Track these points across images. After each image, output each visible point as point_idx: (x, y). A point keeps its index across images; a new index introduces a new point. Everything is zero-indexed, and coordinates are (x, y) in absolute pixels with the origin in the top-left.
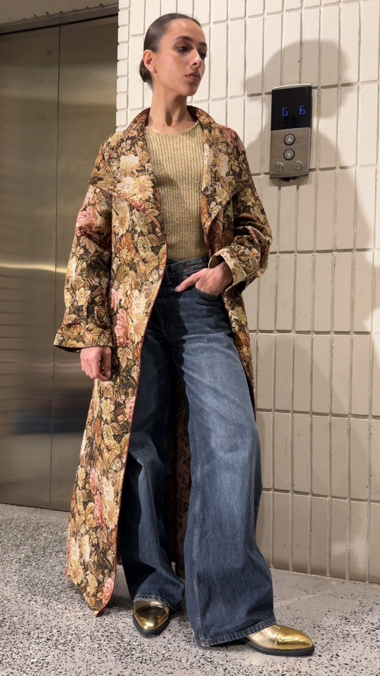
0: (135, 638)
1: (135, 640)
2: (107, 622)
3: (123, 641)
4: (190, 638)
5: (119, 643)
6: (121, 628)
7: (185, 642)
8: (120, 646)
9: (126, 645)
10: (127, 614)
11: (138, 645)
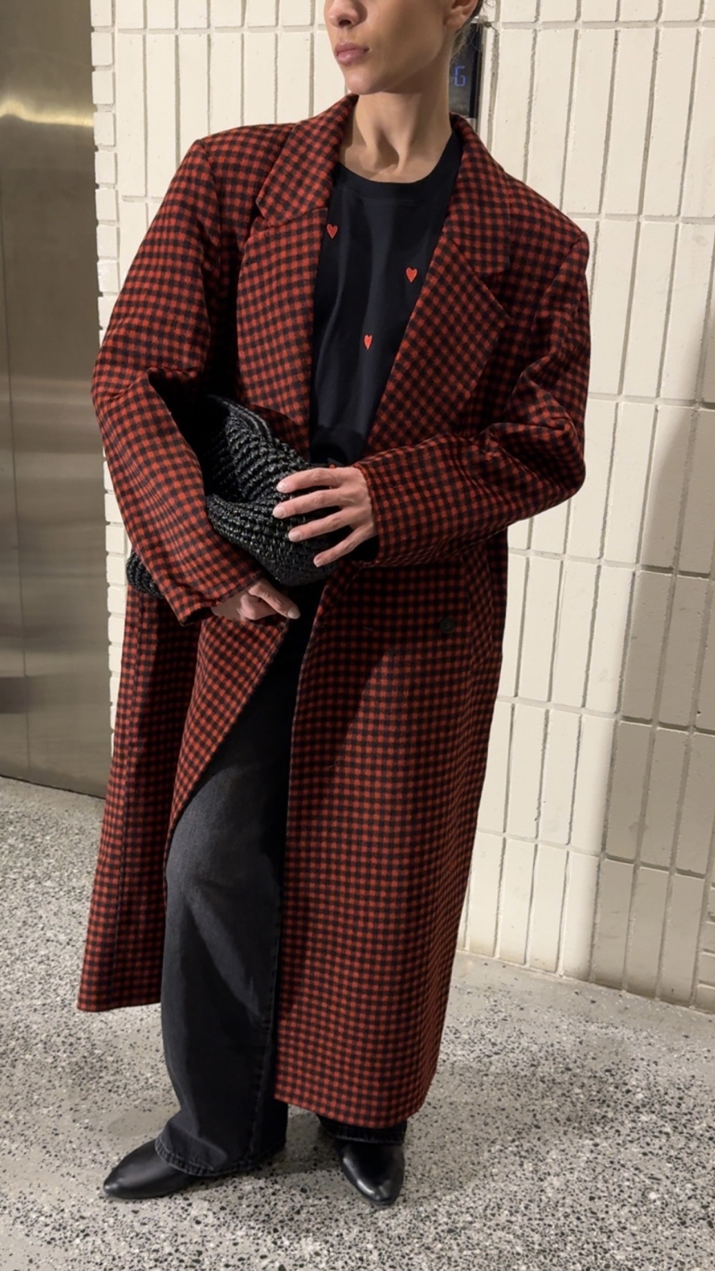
0: (112, 1049)
1: (111, 1053)
3: (92, 1054)
5: (85, 1057)
6: (95, 1031)
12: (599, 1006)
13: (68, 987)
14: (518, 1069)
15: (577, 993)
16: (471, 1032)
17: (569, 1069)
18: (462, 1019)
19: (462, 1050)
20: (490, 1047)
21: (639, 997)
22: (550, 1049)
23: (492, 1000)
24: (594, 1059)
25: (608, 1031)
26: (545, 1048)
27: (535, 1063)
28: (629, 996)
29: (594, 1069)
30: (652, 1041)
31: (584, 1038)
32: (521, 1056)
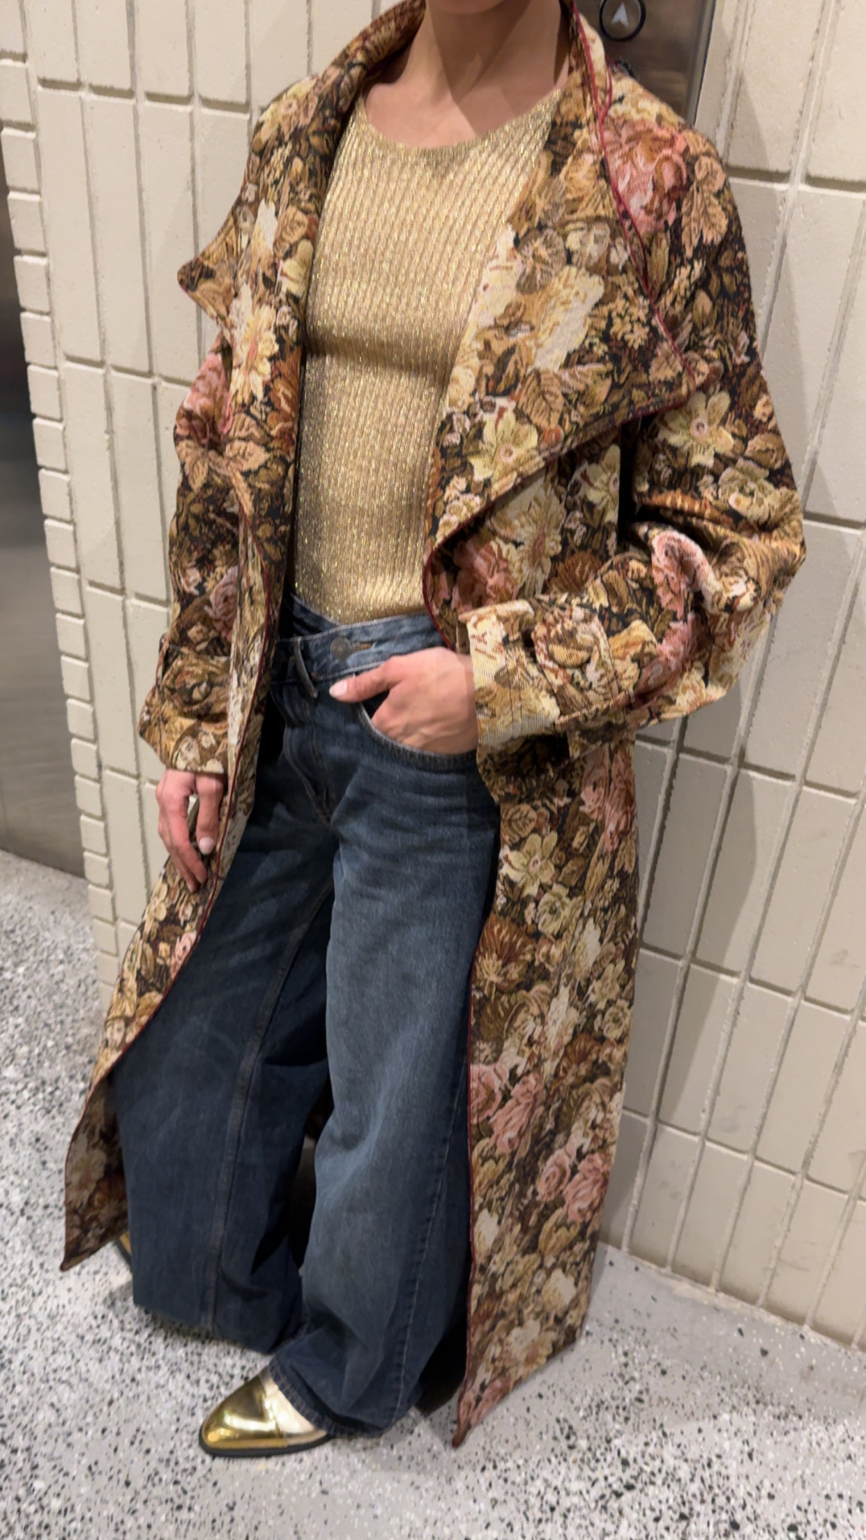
0: (62, 1480)
1: (56, 1489)
2: (16, 1401)
3: (30, 1490)
4: (185, 1492)
5: (18, 1499)
6: (39, 1431)
7: (170, 1505)
8: (19, 1511)
9: (32, 1509)
10: (69, 1368)
11: (60, 1512)
12: (772, 1363)
13: (11, 1319)
14: (661, 1524)
15: (740, 1331)
16: (591, 1432)
17: (735, 1526)
18: (577, 1400)
19: (579, 1478)
20: (618, 1472)
21: (828, 1341)
22: (706, 1475)
23: (620, 1351)
24: (771, 1497)
25: (789, 1426)
26: (699, 1472)
27: (686, 1511)
28: (814, 1337)
29: (772, 1521)
30: (852, 1449)
31: (754, 1444)
32: (665, 1493)
